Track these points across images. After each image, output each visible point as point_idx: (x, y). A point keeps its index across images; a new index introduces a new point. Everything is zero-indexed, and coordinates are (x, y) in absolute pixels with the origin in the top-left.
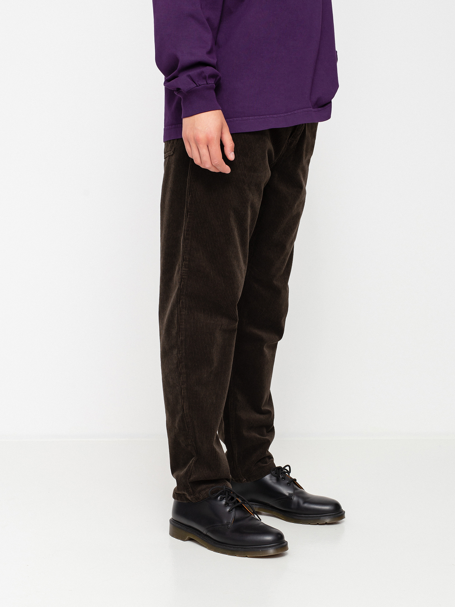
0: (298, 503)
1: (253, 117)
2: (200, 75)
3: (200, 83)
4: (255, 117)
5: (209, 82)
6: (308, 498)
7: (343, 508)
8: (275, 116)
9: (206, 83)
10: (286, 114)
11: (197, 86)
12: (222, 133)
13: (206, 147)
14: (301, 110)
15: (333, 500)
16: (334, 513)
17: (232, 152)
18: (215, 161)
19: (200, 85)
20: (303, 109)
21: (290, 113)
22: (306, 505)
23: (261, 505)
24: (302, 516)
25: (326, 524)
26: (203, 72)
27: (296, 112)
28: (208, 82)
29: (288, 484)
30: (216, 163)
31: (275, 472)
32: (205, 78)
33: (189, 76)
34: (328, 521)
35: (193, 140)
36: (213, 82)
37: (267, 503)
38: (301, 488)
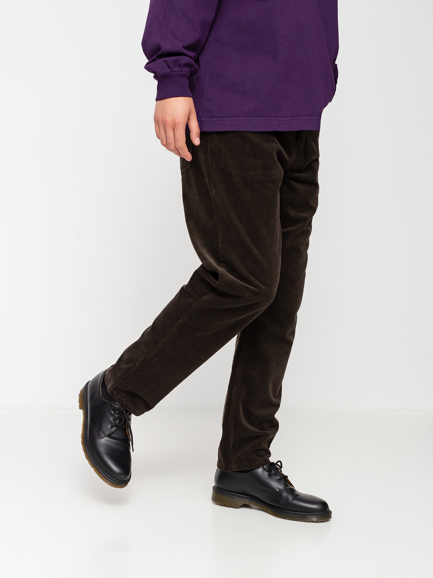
0: (287, 499)
1: (258, 118)
2: (176, 62)
3: (174, 70)
4: (261, 118)
5: (184, 70)
6: (297, 495)
7: (330, 508)
8: (280, 119)
9: (180, 70)
10: (290, 119)
11: (171, 72)
12: (189, 119)
13: (172, 130)
14: (306, 117)
15: (321, 500)
16: (321, 513)
17: (198, 137)
18: (178, 143)
19: (174, 72)
20: (308, 117)
21: (294, 118)
22: (295, 502)
23: (251, 498)
24: (290, 512)
25: (312, 522)
26: (178, 60)
27: (300, 118)
28: (182, 70)
29: (279, 480)
30: (179, 145)
31: (268, 467)
32: (180, 65)
33: (166, 62)
34: (314, 519)
35: (161, 123)
36: (187, 71)
37: (257, 497)
38: (291, 486)
